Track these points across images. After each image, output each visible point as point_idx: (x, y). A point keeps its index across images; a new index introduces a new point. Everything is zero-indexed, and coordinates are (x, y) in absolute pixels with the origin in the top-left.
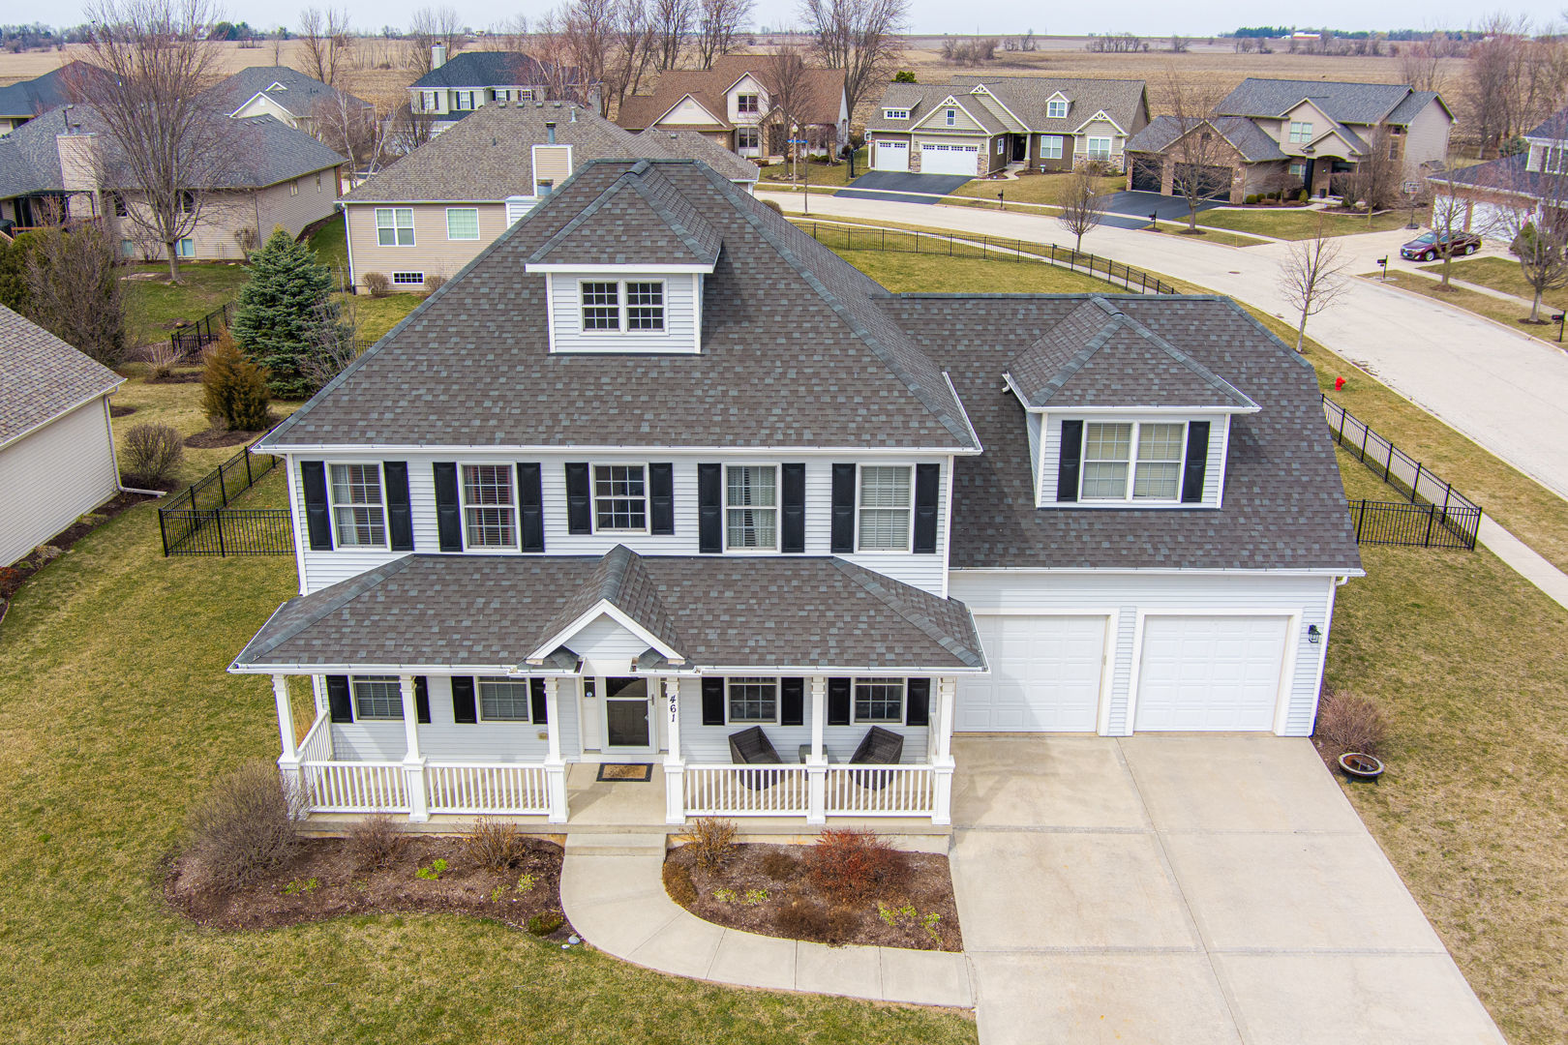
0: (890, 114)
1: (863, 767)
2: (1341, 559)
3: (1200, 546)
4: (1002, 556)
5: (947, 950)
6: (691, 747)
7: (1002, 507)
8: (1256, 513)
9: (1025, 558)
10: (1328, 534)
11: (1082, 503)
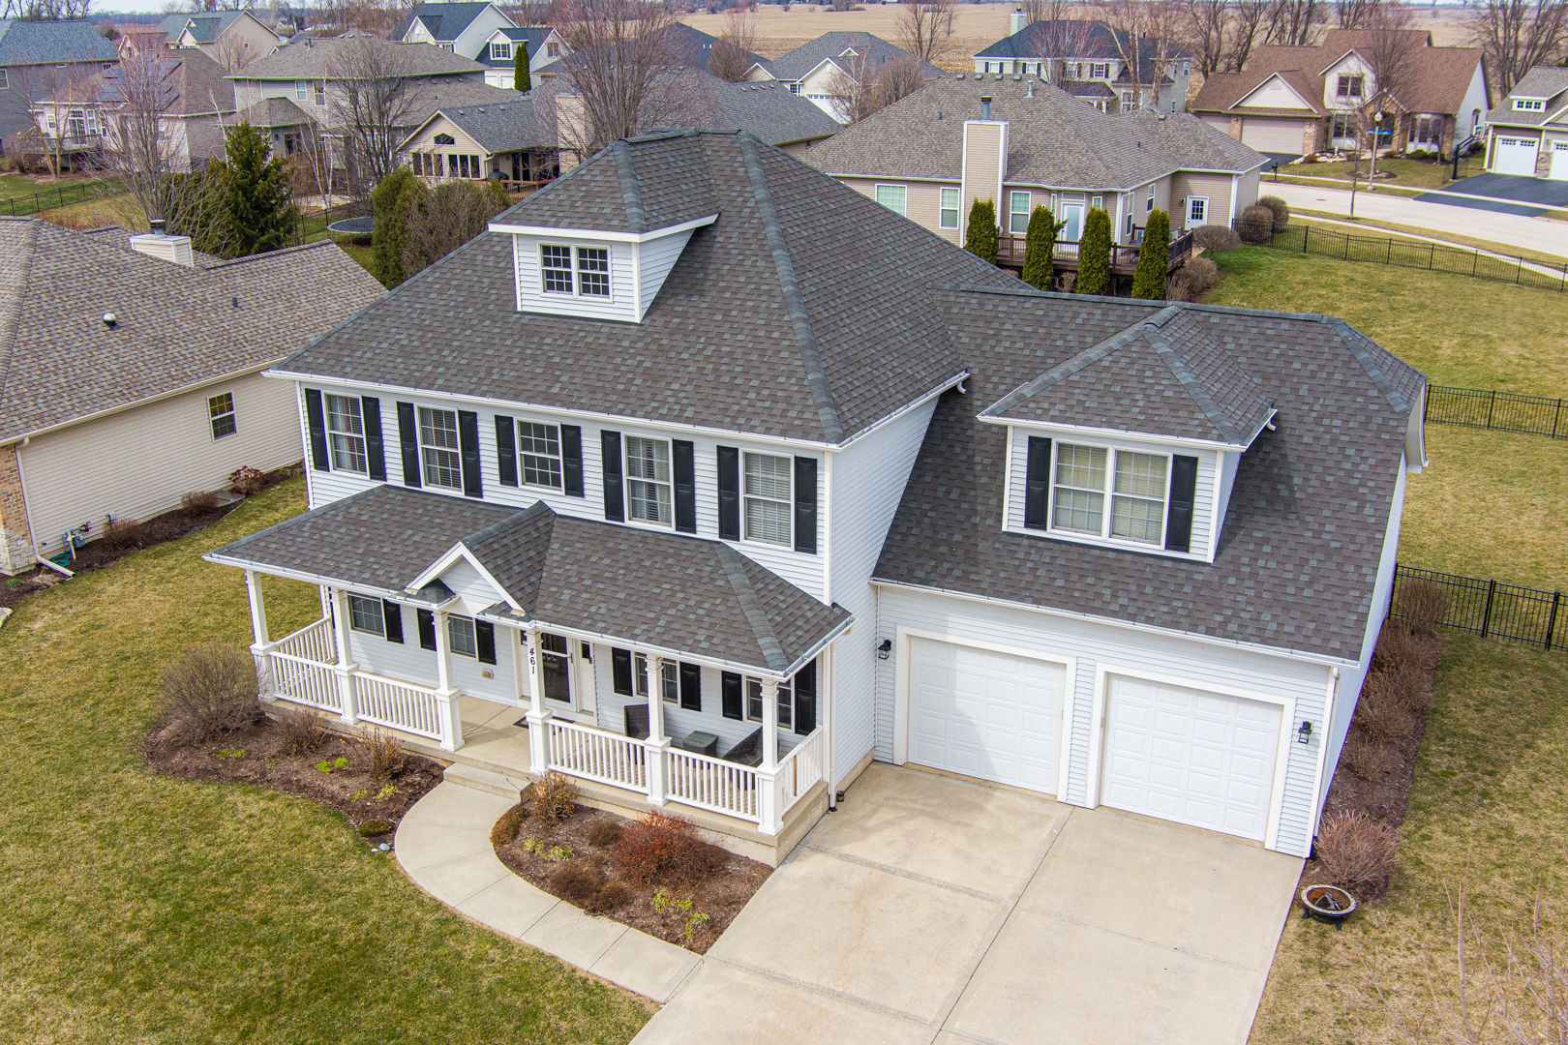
0: (1520, 104)
1: (735, 766)
2: (1337, 645)
3: (1168, 602)
4: (943, 576)
5: (691, 949)
6: (606, 713)
7: (966, 525)
8: (1254, 575)
9: (966, 583)
10: (1334, 614)
11: (1050, 533)
